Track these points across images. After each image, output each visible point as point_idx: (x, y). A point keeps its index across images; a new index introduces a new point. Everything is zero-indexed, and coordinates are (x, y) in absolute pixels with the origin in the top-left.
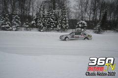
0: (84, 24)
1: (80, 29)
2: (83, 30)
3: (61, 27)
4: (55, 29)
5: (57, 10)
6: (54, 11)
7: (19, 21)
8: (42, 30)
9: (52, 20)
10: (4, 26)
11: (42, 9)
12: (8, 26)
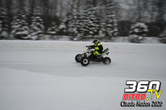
0: (143, 28)
1: (136, 36)
2: (140, 38)
3: (106, 33)
4: (95, 36)
5: (98, 7)
6: (94, 8)
7: (42, 26)
8: (75, 39)
9: (91, 22)
10: (19, 33)
11: (75, 6)
12: (25, 32)
